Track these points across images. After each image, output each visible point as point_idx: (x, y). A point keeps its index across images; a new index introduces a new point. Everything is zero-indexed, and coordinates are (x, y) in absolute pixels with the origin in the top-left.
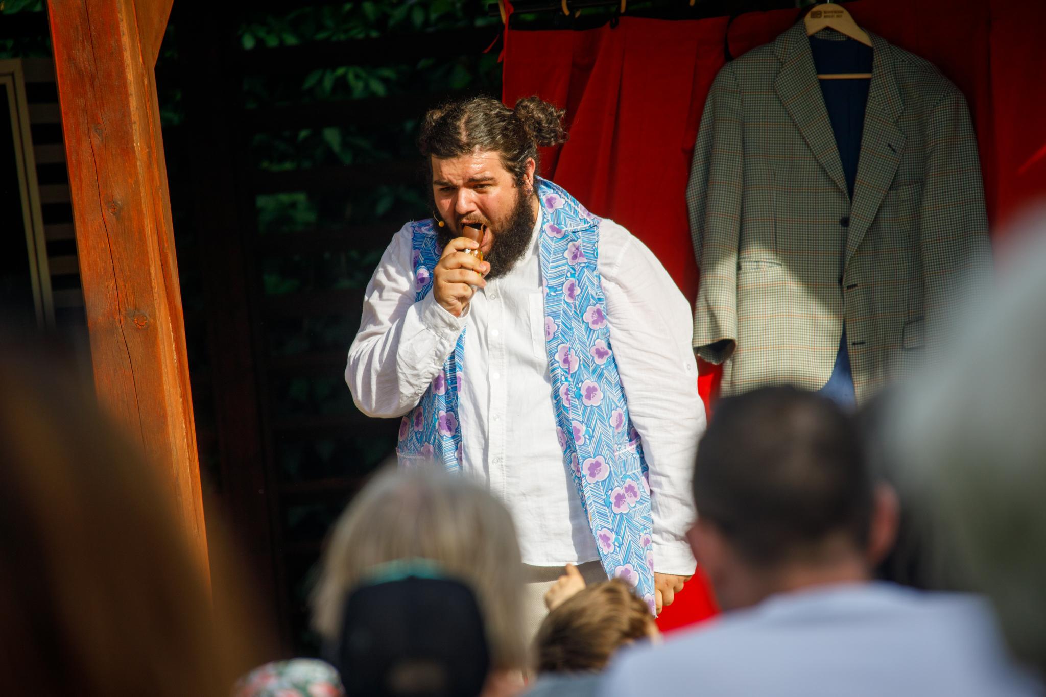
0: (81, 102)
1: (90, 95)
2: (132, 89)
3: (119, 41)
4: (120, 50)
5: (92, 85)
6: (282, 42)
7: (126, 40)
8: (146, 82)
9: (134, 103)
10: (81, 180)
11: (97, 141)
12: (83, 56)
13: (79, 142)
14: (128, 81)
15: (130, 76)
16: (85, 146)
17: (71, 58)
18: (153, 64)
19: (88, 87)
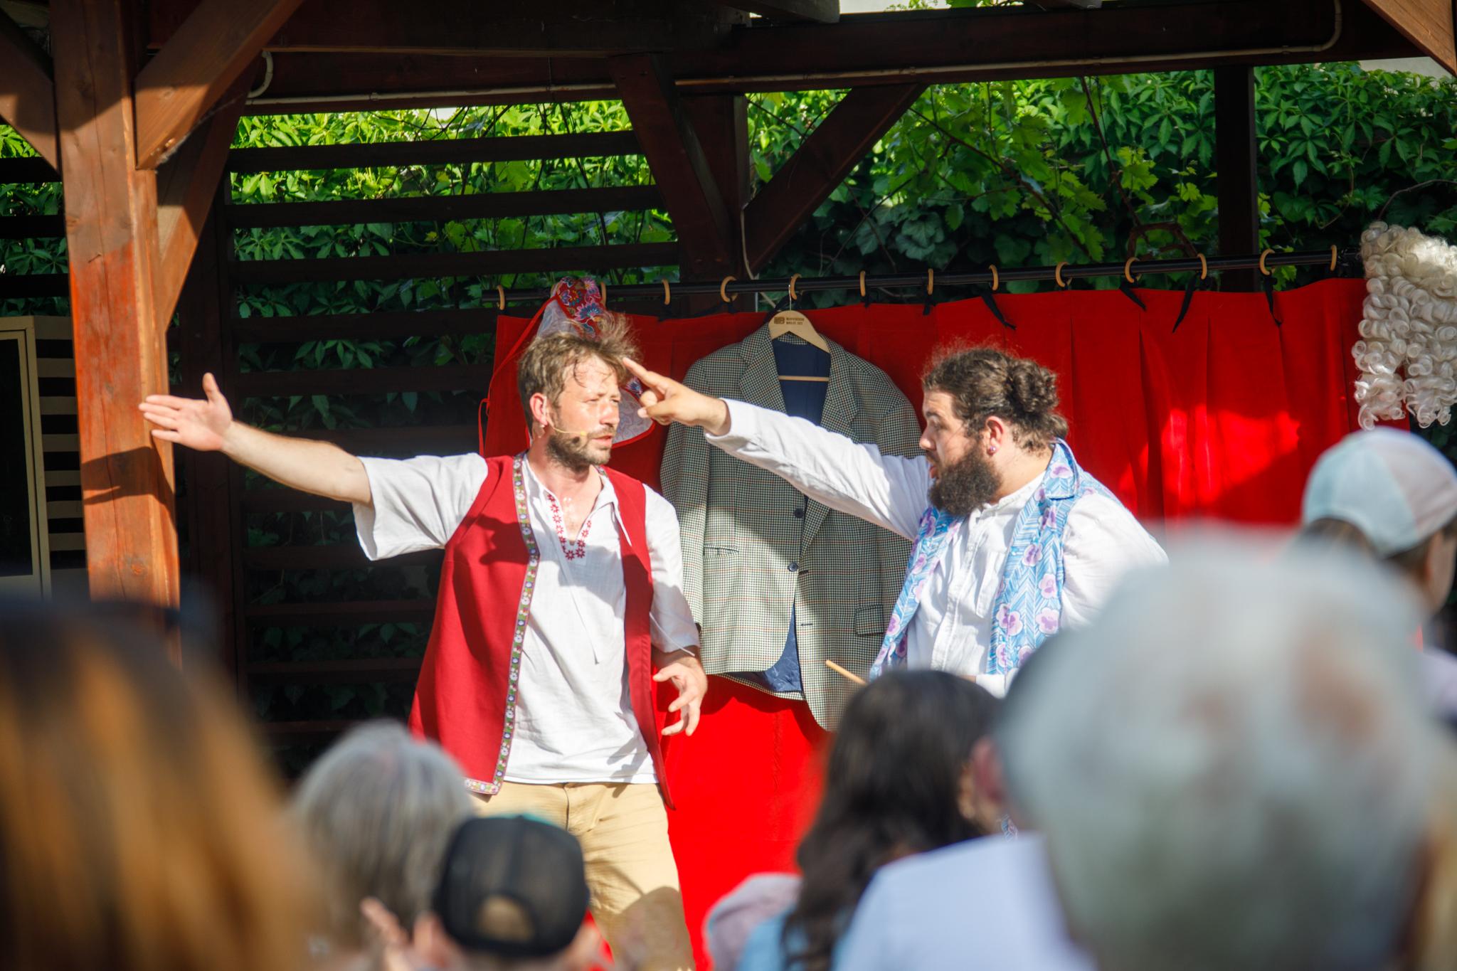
0: (95, 361)
1: (104, 355)
2: (144, 351)
3: (134, 307)
4: (135, 315)
5: (107, 346)
6: (276, 313)
7: (140, 306)
8: (157, 345)
9: (144, 364)
10: (90, 434)
11: (107, 398)
12: (100, 320)
13: (91, 397)
14: (141, 345)
15: (143, 339)
16: (96, 403)
17: (88, 320)
18: (164, 329)
19: (103, 347)
